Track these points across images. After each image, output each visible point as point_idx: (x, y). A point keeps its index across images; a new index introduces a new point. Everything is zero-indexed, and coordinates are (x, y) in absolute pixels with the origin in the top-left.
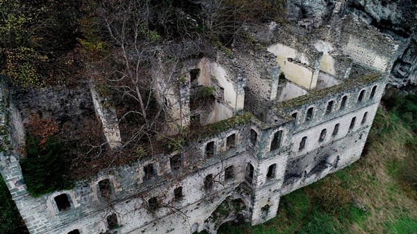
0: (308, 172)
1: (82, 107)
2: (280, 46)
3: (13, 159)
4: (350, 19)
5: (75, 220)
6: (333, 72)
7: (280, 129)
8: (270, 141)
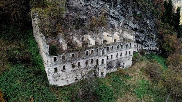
0: (115, 67)
1: (57, 43)
2: (105, 33)
3: (48, 46)
4: (124, 27)
5: (56, 65)
6: (119, 40)
7: (104, 49)
8: (101, 52)
